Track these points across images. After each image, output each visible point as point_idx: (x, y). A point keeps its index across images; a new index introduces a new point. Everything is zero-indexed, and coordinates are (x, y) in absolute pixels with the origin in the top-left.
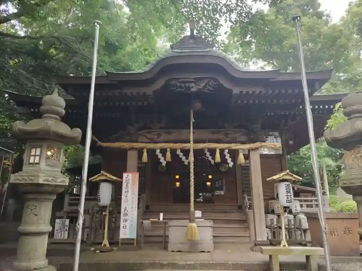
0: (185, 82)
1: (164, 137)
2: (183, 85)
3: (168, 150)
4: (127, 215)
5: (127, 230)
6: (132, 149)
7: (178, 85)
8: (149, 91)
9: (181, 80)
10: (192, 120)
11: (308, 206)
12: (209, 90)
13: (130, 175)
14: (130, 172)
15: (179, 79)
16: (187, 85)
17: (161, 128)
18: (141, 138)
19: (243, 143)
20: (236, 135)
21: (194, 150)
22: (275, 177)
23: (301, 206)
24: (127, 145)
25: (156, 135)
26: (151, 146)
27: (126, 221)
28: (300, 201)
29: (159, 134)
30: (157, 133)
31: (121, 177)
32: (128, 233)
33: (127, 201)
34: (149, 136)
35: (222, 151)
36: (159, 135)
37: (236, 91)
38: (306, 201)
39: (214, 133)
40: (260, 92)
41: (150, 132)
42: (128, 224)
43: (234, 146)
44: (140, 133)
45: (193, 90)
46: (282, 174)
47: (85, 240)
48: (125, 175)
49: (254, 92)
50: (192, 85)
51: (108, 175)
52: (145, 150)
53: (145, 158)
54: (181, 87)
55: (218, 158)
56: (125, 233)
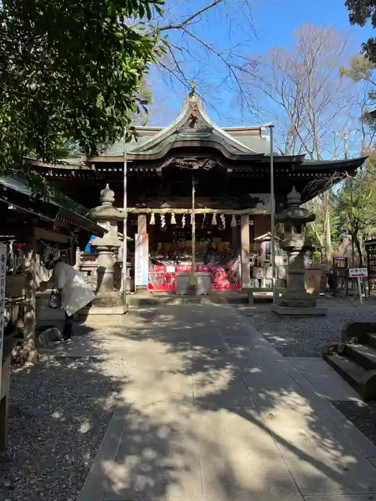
0: (188, 161)
2: (186, 163)
3: (173, 214)
5: (141, 279)
6: (142, 213)
7: (183, 163)
9: (185, 159)
10: (194, 191)
12: (207, 168)
13: (141, 236)
14: (140, 233)
16: (190, 163)
17: (166, 196)
19: (235, 209)
21: (195, 214)
22: (259, 238)
26: (158, 211)
27: (139, 272)
30: (162, 200)
31: (134, 237)
32: (141, 281)
33: (140, 257)
39: (212, 200)
40: (249, 170)
41: (156, 199)
42: (141, 274)
43: (228, 212)
45: (195, 168)
46: (264, 236)
48: (136, 236)
49: (244, 170)
50: (195, 163)
52: (153, 214)
53: (153, 221)
54: (185, 165)
55: (214, 222)
56: (139, 282)
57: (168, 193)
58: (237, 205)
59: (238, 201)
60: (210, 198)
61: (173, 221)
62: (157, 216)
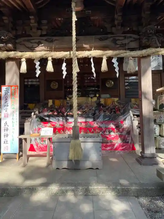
3: (50, 58)
4: (7, 130)
5: (9, 145)
6: (9, 59)
13: (9, 88)
17: (41, 36)
18: (19, 47)
19: (132, 50)
20: (126, 41)
25: (35, 43)
27: (7, 135)
30: (37, 41)
32: (9, 148)
33: (7, 116)
34: (28, 44)
36: (39, 43)
41: (28, 41)
42: (9, 138)
43: (122, 54)
48: (3, 88)
52: (23, 60)
53: (24, 68)
56: (7, 148)
57: (44, 33)
58: (133, 45)
59: (136, 40)
60: (99, 36)
61: (50, 67)
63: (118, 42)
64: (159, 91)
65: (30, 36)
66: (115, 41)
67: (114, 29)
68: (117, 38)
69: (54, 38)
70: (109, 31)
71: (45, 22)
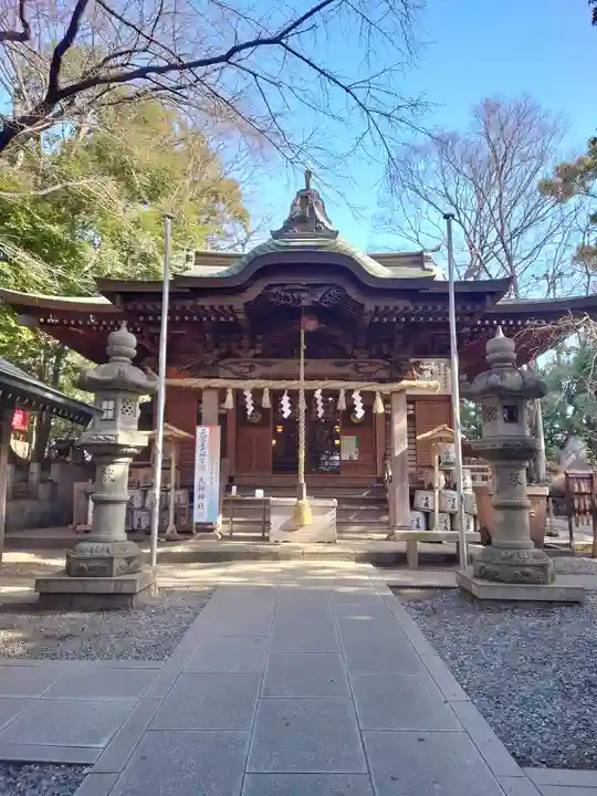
0: (292, 291)
1: (260, 370)
2: (289, 295)
3: (266, 390)
4: (203, 488)
5: (205, 510)
6: (209, 388)
7: (283, 294)
8: (238, 302)
9: (286, 288)
10: (304, 347)
11: (484, 478)
12: (329, 303)
13: (207, 429)
14: (207, 424)
15: (284, 285)
16: (295, 295)
17: (256, 356)
18: (223, 372)
19: (382, 381)
20: (373, 369)
21: (305, 391)
22: (425, 435)
23: (473, 478)
24: (201, 383)
25: (246, 366)
26: (240, 384)
27: (203, 497)
28: (472, 470)
29: (252, 366)
30: (248, 364)
31: (194, 433)
32: (206, 515)
33: (203, 468)
34: (237, 369)
35: (349, 393)
36: (252, 368)
37: (370, 306)
38: (478, 470)
39: (337, 365)
40: (406, 308)
41: (237, 363)
42: (205, 501)
43: (368, 386)
44: (221, 363)
45: (304, 303)
46: (435, 431)
47: (136, 527)
48: (199, 430)
49: (396, 308)
50: (304, 295)
51: (176, 430)
52: (230, 391)
53: (230, 403)
54: (287, 298)
55: (342, 405)
56: (201, 515)
57: (259, 352)
58: (383, 374)
59: (386, 367)
60: (336, 361)
61: (266, 402)
62: (239, 395)
63: (361, 370)
64: (424, 439)
65: (239, 357)
66: (356, 368)
67: (356, 352)
68: (360, 364)
69: (273, 360)
70: (349, 352)
71: (260, 337)
